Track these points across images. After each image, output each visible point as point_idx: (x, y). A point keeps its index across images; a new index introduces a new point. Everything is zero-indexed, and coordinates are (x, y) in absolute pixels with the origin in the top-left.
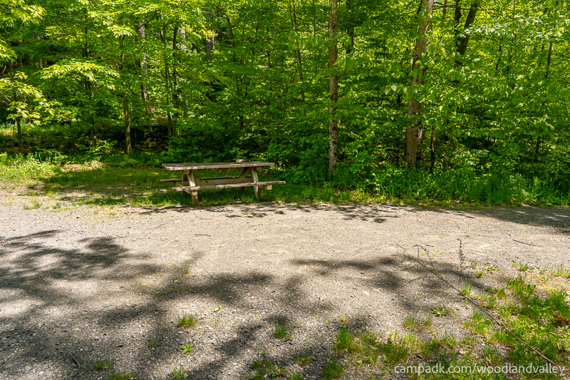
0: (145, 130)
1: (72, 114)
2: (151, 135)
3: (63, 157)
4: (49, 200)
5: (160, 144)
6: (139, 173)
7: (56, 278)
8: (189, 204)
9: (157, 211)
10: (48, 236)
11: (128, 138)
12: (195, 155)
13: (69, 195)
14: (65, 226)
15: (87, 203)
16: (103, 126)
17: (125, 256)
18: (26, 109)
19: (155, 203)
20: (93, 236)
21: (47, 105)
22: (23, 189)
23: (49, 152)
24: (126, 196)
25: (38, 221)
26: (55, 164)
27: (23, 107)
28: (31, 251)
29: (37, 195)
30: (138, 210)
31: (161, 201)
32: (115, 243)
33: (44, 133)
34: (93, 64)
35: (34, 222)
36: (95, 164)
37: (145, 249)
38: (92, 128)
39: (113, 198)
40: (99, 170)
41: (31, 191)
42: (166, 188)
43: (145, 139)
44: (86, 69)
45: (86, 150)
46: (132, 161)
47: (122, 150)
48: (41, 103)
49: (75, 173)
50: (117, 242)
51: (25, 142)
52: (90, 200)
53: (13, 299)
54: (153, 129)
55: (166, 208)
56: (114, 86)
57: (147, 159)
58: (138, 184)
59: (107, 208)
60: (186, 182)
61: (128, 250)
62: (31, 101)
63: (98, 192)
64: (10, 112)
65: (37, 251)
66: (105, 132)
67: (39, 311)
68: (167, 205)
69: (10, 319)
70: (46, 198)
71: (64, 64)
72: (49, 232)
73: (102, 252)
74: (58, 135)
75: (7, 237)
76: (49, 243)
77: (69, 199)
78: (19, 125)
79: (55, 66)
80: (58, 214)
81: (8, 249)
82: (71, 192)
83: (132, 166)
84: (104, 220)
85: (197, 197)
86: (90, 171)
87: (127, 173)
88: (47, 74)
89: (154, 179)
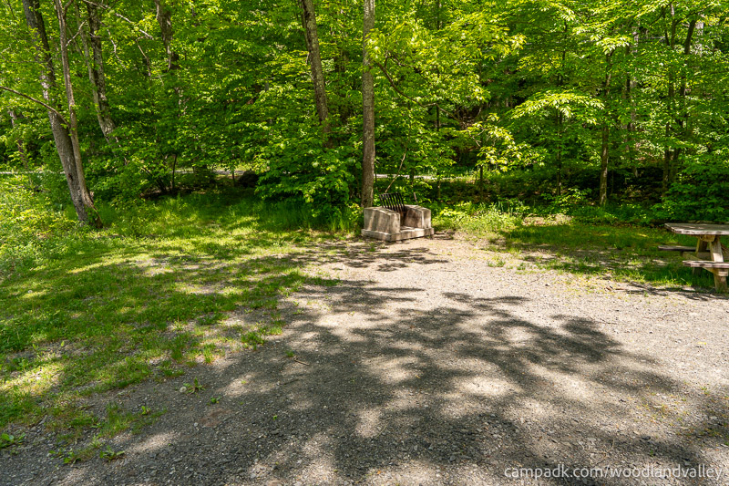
0: (627, 174)
1: (538, 156)
2: (635, 181)
3: (525, 208)
4: (513, 259)
5: (647, 193)
6: (618, 233)
7: (532, 361)
8: (708, 288)
9: (652, 291)
10: (517, 304)
11: (603, 185)
12: (711, 211)
13: (533, 255)
14: (533, 295)
15: (556, 268)
16: (571, 170)
17: (618, 353)
18: (495, 154)
19: (649, 279)
20: (569, 314)
21: (516, 148)
22: (485, 243)
23: (511, 201)
24: (603, 263)
25: (504, 283)
26: (516, 216)
27: (492, 152)
28: (501, 319)
29: (499, 250)
30: (624, 286)
31: (659, 278)
32: (600, 330)
33: (504, 180)
34: (573, 95)
35: (500, 283)
36: (561, 218)
37: (649, 348)
38: (559, 173)
39: (586, 264)
40: (565, 225)
41: (493, 245)
42: (662, 257)
43: (626, 187)
44: (563, 102)
45: (551, 200)
46: (607, 215)
47: (592, 201)
48: (510, 147)
49: (538, 228)
50: (602, 328)
51: (485, 190)
52: (558, 264)
53: (490, 375)
54: (639, 173)
55: (668, 289)
56: (595, 120)
57: (629, 214)
58: (619, 249)
59: (582, 278)
60: (705, 254)
61: (620, 344)
62: (500, 145)
63: (566, 255)
64: (479, 158)
65: (507, 320)
66: (572, 177)
67: (517, 400)
68: (669, 284)
69: (489, 400)
70: (508, 255)
71: (538, 98)
72: (517, 298)
73: (584, 339)
74: (517, 182)
75: (476, 297)
76: (518, 312)
77: (533, 259)
78: (481, 171)
79: (527, 102)
80: (523, 277)
81: (478, 312)
82: (534, 251)
83: (608, 222)
84: (579, 293)
85: (724, 280)
86: (554, 226)
87: (601, 231)
88: (518, 113)
89: (642, 244)
